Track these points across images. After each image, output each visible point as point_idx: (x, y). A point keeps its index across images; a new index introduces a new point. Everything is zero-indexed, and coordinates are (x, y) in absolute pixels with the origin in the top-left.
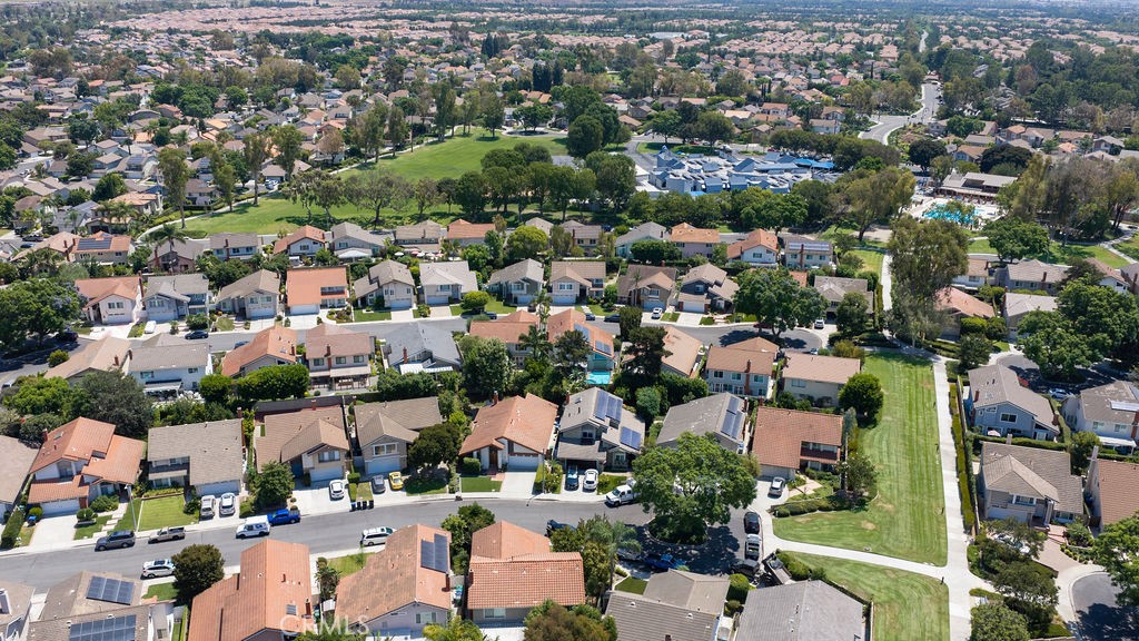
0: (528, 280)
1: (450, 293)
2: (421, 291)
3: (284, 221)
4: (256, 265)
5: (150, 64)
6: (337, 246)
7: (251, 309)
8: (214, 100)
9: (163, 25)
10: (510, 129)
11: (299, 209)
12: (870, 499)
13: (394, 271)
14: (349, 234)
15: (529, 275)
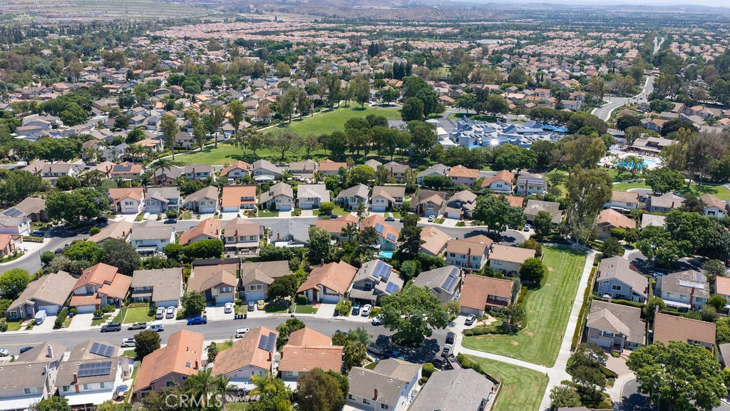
0: (358, 197)
1: (313, 203)
2: (297, 201)
3: (230, 157)
4: (208, 182)
5: (171, 60)
6: (255, 173)
7: (202, 208)
8: (203, 83)
9: (182, 35)
10: (374, 103)
11: (239, 151)
12: (521, 329)
13: (284, 189)
14: (263, 166)
15: (360, 194)
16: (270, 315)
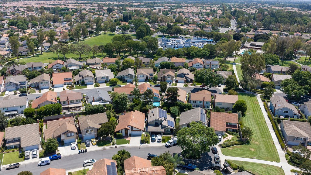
0: (129, 75)
1: (105, 79)
2: (96, 79)
3: (51, 59)
4: (42, 72)
5: (8, 15)
6: (68, 66)
7: (41, 86)
8: (28, 25)
9: (12, 5)
10: (118, 32)
11: (55, 55)
12: (250, 140)
13: (87, 73)
14: (72, 62)
15: (130, 73)
16: (101, 148)
